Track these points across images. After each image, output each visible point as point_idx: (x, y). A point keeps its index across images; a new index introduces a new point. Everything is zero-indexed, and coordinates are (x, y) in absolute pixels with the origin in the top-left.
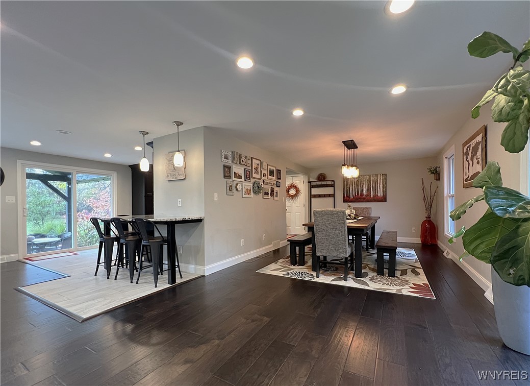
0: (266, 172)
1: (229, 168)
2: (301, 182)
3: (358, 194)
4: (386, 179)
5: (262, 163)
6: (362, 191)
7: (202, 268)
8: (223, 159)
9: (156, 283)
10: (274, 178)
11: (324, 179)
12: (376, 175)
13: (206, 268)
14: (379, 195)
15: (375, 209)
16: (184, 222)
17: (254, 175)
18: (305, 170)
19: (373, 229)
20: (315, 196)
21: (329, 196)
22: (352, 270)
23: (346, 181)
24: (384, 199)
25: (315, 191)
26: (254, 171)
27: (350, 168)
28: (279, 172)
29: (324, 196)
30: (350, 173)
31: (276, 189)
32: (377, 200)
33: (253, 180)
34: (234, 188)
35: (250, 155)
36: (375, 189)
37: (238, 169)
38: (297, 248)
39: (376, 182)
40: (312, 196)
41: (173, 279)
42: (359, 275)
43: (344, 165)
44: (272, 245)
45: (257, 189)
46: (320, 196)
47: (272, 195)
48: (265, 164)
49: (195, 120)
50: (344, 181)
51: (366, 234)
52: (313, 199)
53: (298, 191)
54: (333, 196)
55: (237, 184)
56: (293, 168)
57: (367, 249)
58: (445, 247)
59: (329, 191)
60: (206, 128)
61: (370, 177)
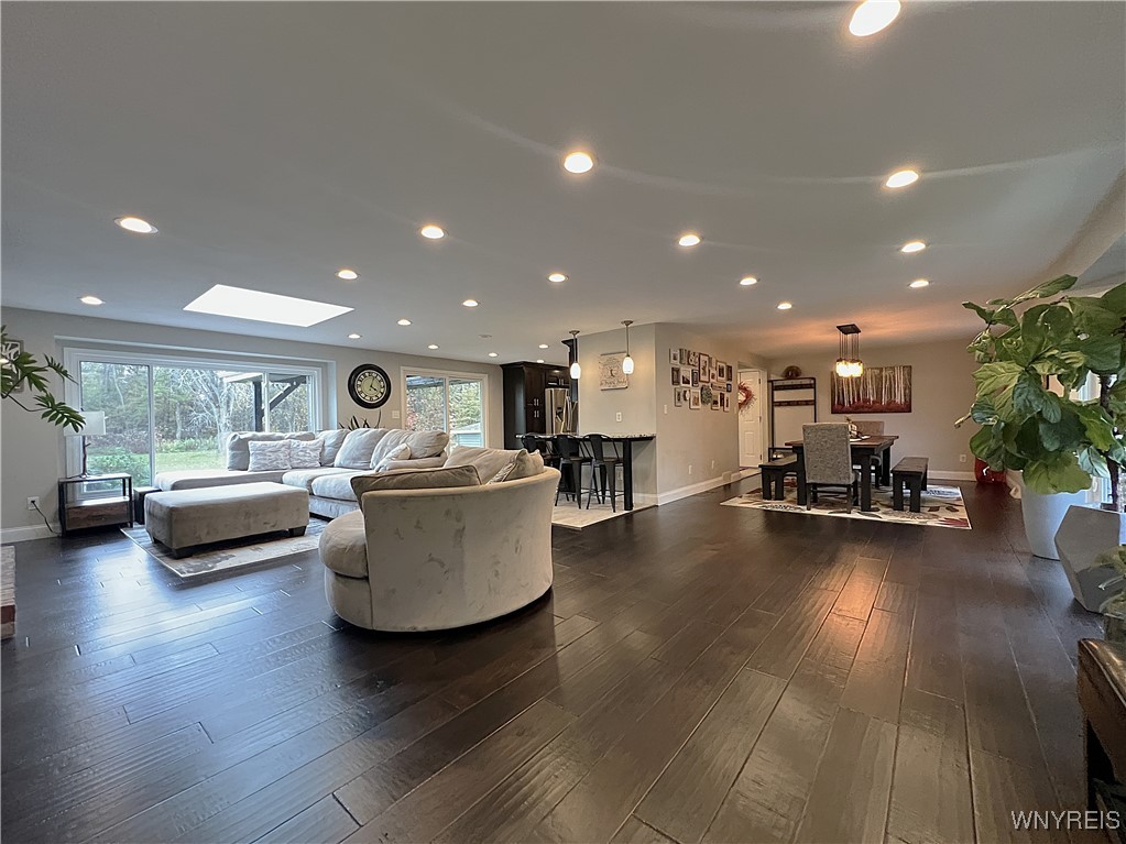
0: (715, 372)
1: (678, 371)
2: (754, 381)
3: (859, 400)
4: (910, 375)
5: (710, 359)
6: (865, 394)
7: (654, 496)
8: (672, 360)
9: (614, 507)
10: (724, 379)
11: (797, 375)
12: (893, 368)
13: (659, 496)
14: (898, 400)
15: (890, 424)
16: (641, 439)
17: (702, 378)
18: (764, 362)
19: (887, 453)
20: (780, 404)
21: (807, 403)
22: (856, 504)
23: (836, 381)
24: (907, 408)
25: (779, 396)
26: (702, 371)
27: (850, 364)
28: (730, 369)
29: (798, 403)
30: (849, 370)
31: (727, 395)
32: (892, 408)
33: (701, 384)
34: (682, 397)
35: (697, 352)
36: (890, 391)
37: (686, 372)
38: (773, 484)
39: (892, 380)
40: (774, 404)
41: (629, 504)
42: (866, 508)
43: (840, 360)
44: (721, 478)
45: (706, 397)
46: (789, 404)
47: (722, 404)
48: (714, 360)
49: (646, 316)
50: (832, 379)
51: (875, 463)
52: (776, 409)
53: (749, 396)
54: (814, 403)
55: (685, 392)
56: (746, 361)
57: (877, 486)
58: (1013, 483)
59: (807, 395)
60: (658, 325)
61: (881, 370)
